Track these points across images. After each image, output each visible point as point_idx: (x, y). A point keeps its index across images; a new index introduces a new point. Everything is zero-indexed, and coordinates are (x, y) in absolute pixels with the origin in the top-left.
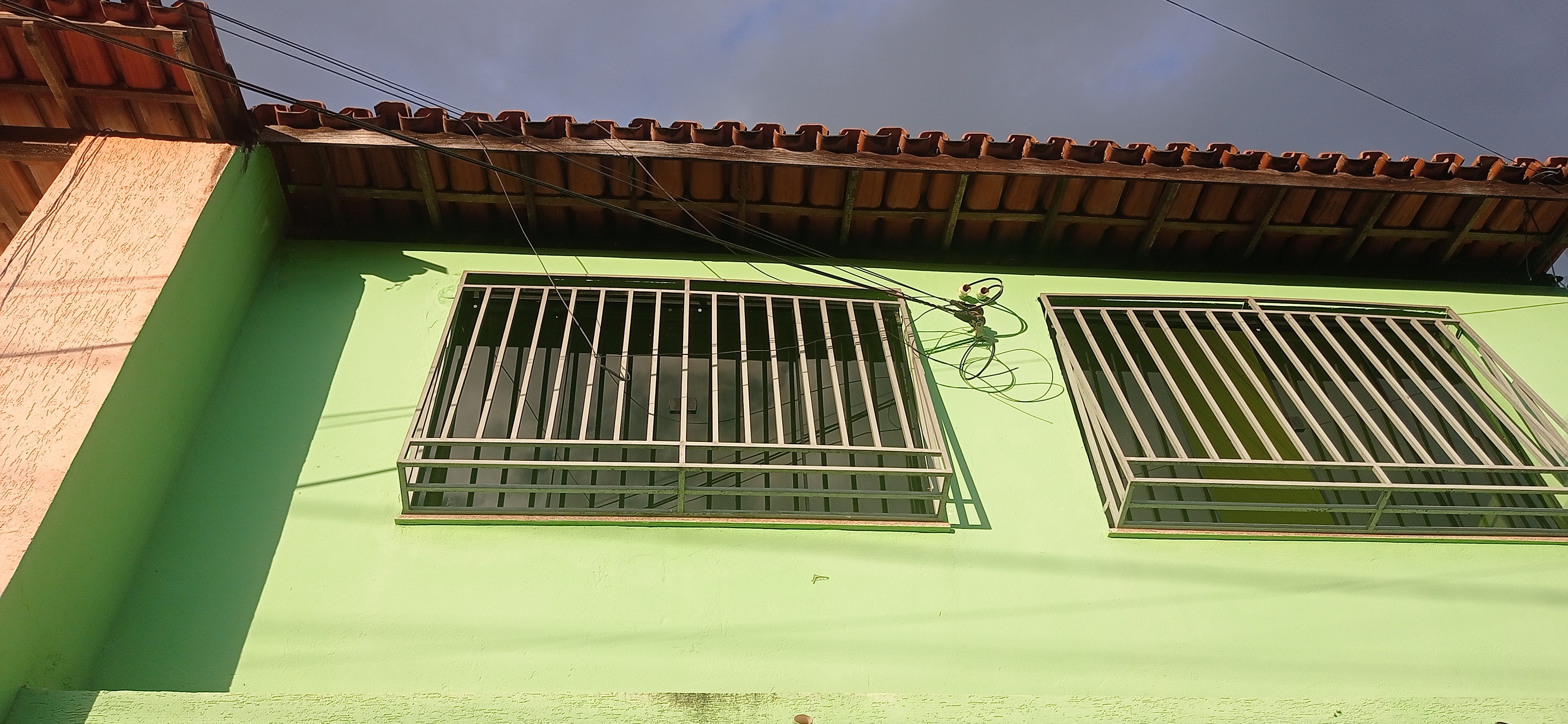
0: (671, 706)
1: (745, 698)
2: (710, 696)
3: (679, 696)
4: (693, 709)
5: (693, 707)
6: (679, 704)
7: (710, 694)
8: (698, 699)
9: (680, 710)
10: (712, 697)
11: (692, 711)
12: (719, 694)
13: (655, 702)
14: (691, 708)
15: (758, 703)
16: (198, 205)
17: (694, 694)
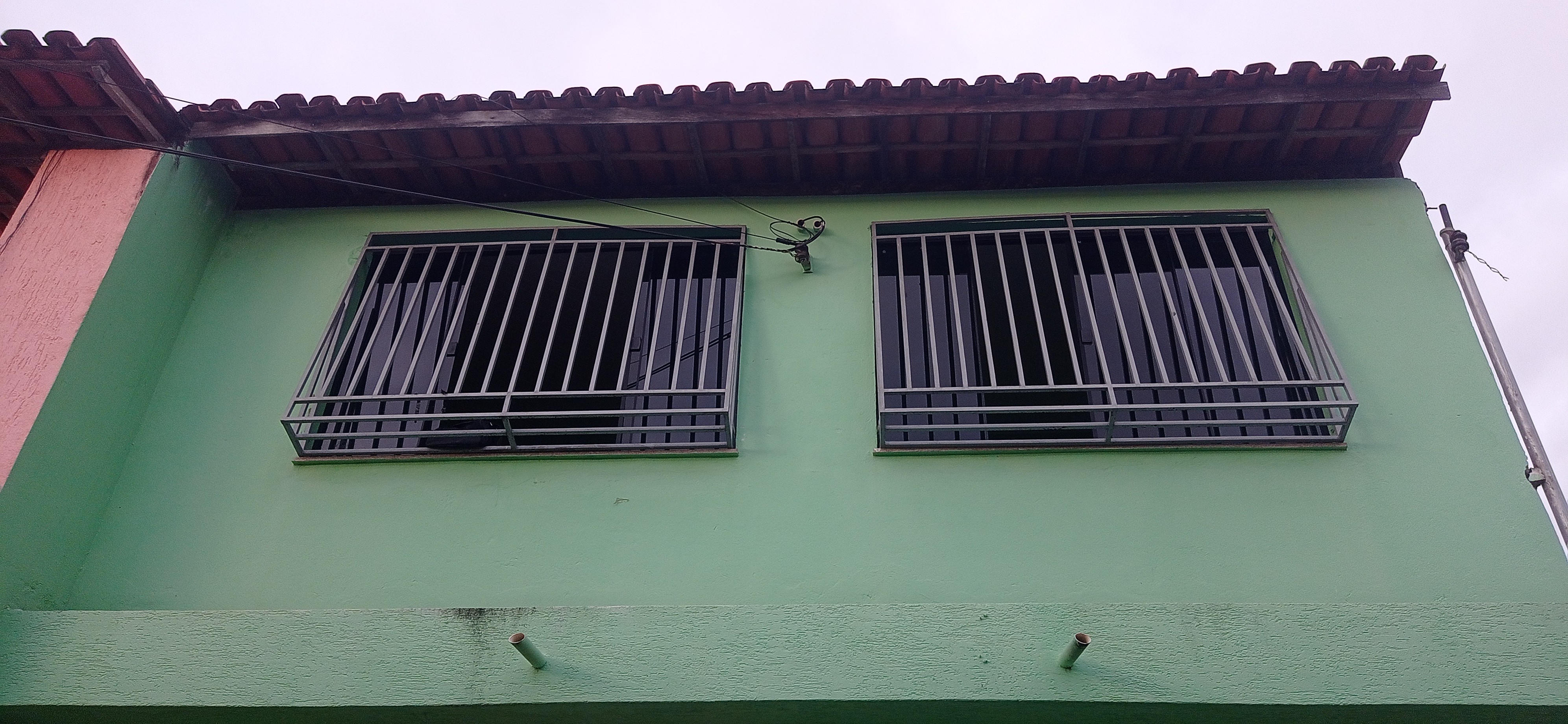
0: (454, 618)
1: (511, 612)
2: (485, 610)
3: (461, 610)
4: (470, 620)
5: (470, 619)
6: (460, 617)
7: (485, 609)
8: (475, 613)
9: (461, 621)
10: (487, 611)
11: (470, 623)
12: (492, 609)
13: (443, 616)
14: (469, 620)
15: (520, 616)
16: (130, 210)
17: (473, 609)
